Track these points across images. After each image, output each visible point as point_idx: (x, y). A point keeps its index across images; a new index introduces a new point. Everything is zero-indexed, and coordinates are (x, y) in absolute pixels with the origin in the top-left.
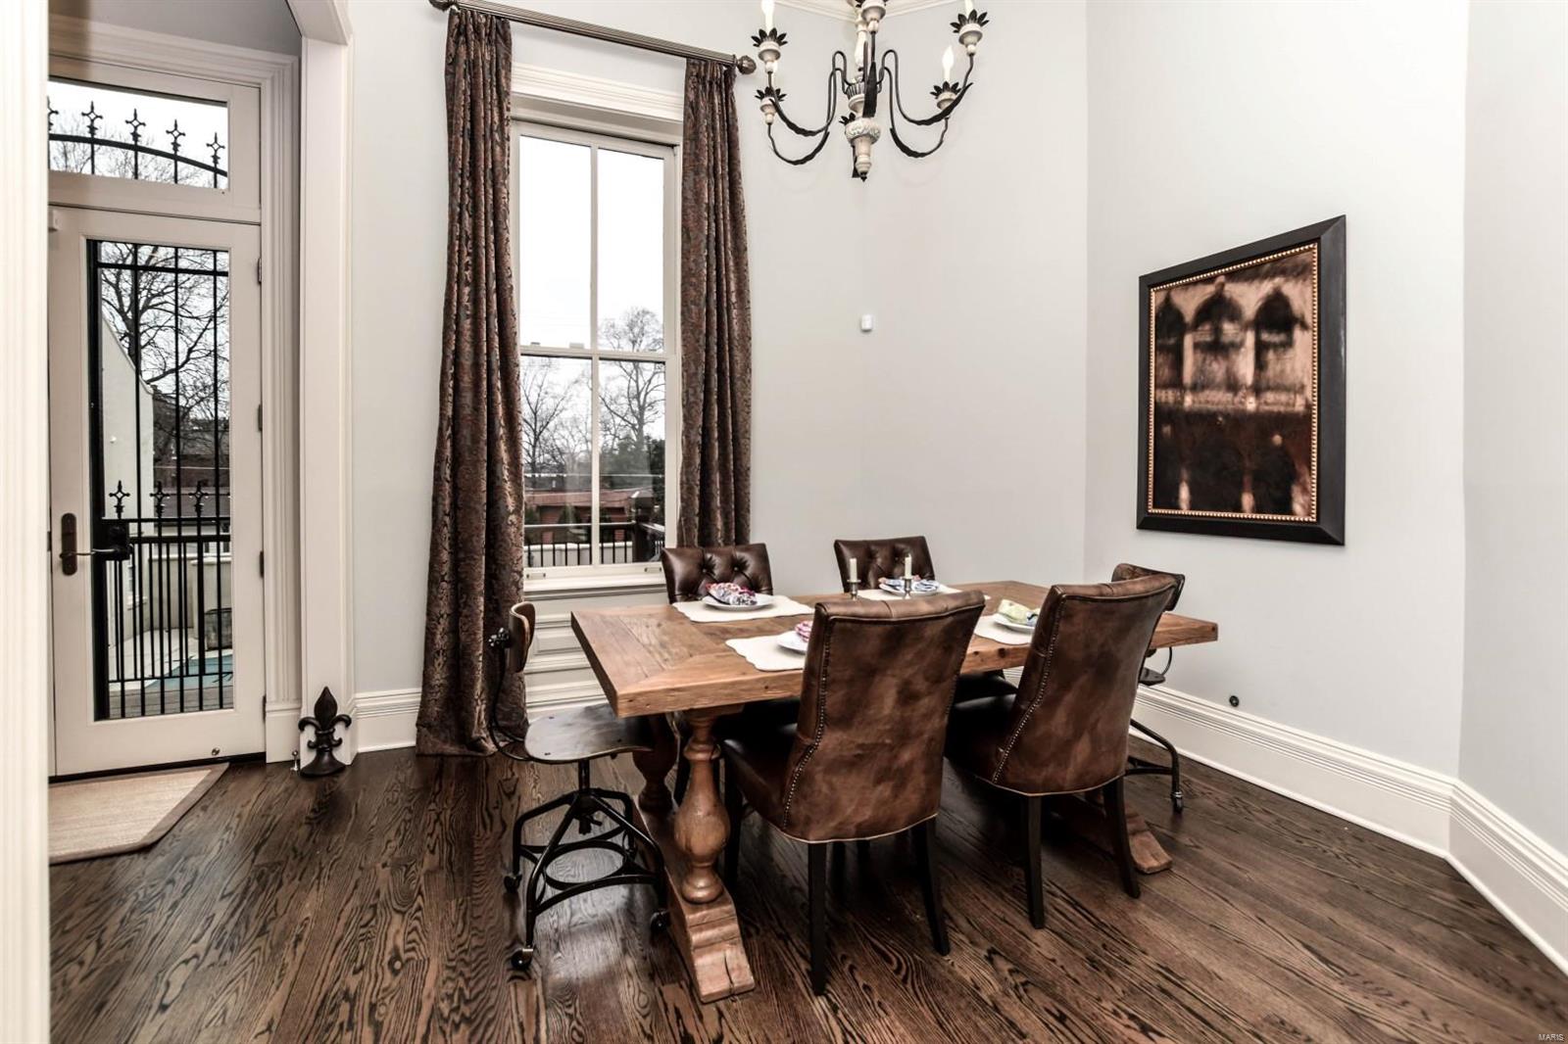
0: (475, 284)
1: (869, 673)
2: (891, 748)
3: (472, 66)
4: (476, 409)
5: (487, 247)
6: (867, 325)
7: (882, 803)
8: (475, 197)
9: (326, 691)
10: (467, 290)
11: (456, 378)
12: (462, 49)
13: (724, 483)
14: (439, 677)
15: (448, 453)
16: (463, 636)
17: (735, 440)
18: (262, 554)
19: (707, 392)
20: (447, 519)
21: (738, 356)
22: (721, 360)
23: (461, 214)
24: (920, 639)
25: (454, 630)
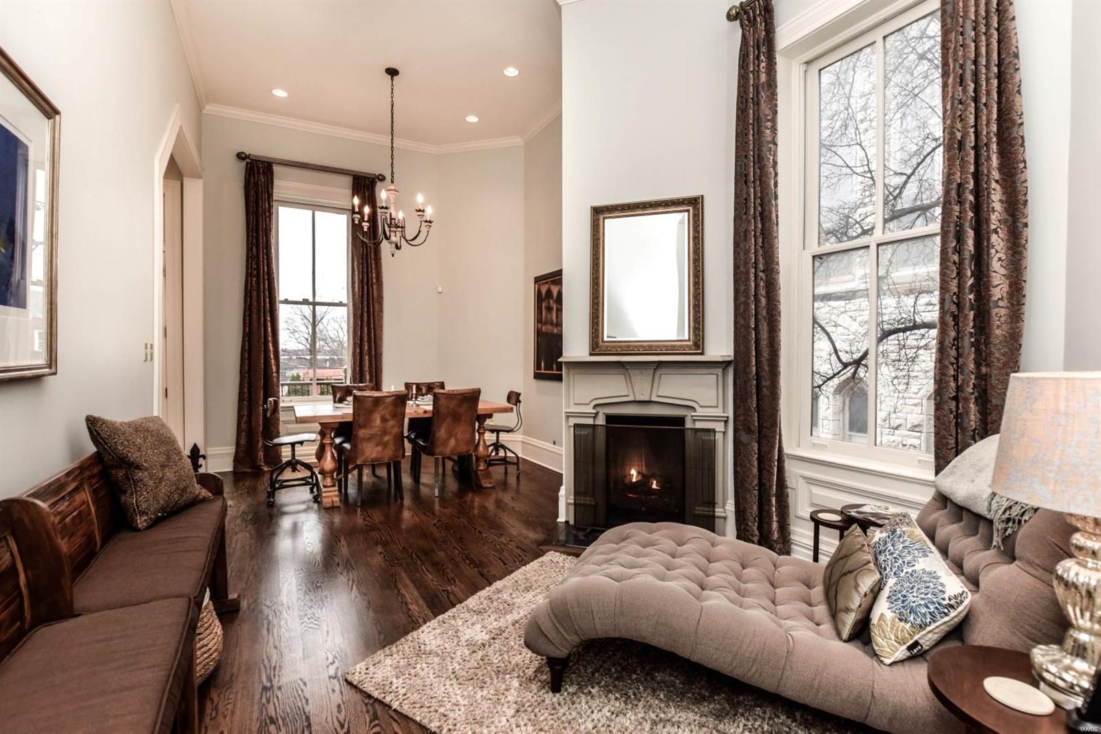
0: (258, 276)
1: (371, 412)
2: (380, 436)
3: (256, 184)
4: (259, 329)
5: (263, 261)
6: (440, 290)
7: (378, 452)
8: (257, 239)
9: (195, 445)
10: (254, 279)
11: (250, 316)
12: (252, 177)
13: (370, 361)
14: (243, 441)
15: (247, 348)
16: (253, 424)
17: (375, 342)
18: (166, 389)
19: (362, 321)
20: (247, 375)
21: (377, 306)
22: (368, 307)
23: (252, 248)
24: (384, 403)
25: (249, 422)
